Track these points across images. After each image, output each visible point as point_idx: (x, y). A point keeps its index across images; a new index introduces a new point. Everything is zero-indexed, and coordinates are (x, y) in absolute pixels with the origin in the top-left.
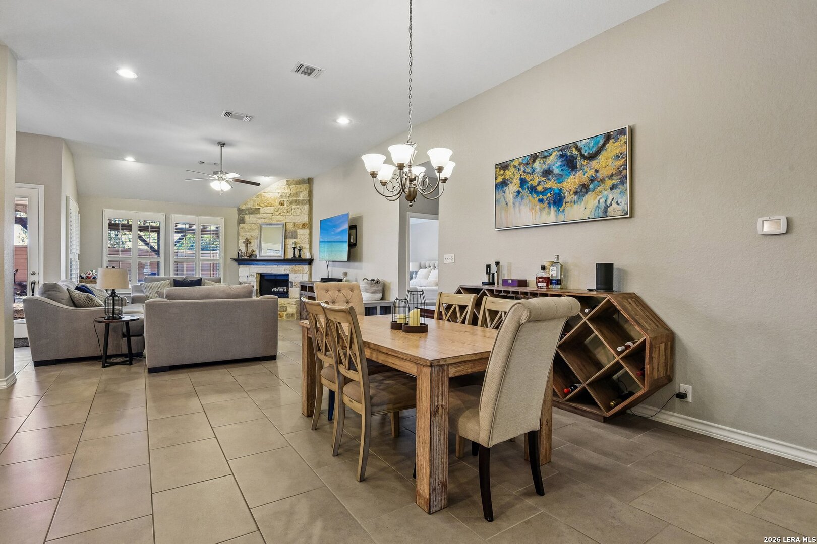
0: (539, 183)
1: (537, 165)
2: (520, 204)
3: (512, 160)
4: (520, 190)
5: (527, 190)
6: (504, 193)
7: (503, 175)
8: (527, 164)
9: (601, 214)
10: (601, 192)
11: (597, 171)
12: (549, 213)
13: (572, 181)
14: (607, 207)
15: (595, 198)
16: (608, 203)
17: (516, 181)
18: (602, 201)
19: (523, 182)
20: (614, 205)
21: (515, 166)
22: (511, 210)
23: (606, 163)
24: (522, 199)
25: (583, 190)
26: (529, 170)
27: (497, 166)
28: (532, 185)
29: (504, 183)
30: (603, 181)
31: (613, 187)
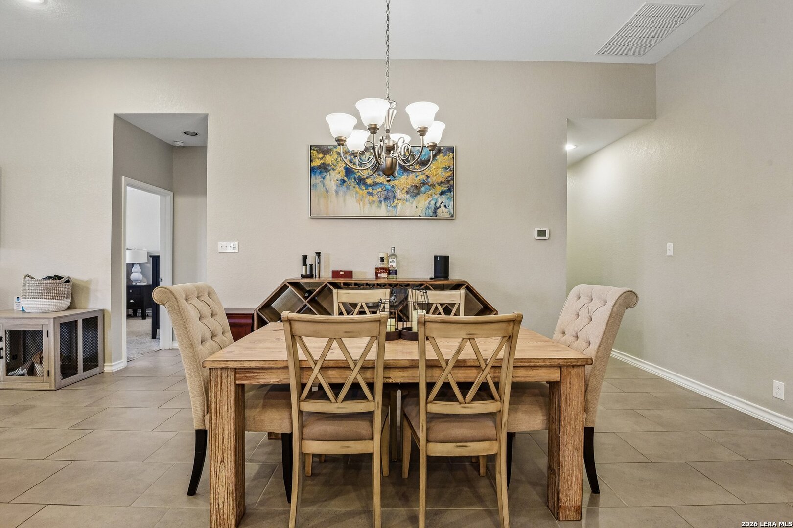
0: (368, 176)
2: (345, 194)
3: (336, 147)
4: (345, 179)
5: (353, 180)
6: (324, 179)
7: (321, 159)
9: (431, 214)
10: (431, 195)
11: (428, 177)
12: (380, 207)
13: (404, 181)
14: (436, 209)
15: (426, 200)
16: (438, 205)
17: (340, 168)
18: (433, 203)
19: (349, 172)
20: (443, 207)
21: (338, 153)
22: (333, 197)
23: (436, 171)
24: (348, 188)
25: (415, 190)
27: (313, 148)
28: (360, 177)
29: (324, 168)
30: (433, 186)
31: (442, 193)
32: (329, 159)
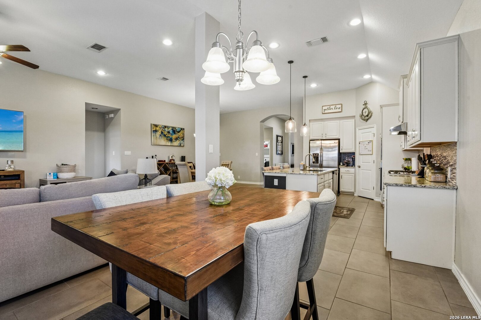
0: (167, 134)
1: (166, 129)
2: (161, 139)
3: (159, 125)
6: (156, 134)
7: (155, 128)
8: (163, 128)
10: (180, 140)
11: (179, 136)
12: (169, 143)
13: (174, 136)
14: (181, 144)
15: (179, 142)
17: (160, 131)
19: (162, 133)
21: (160, 127)
22: (158, 139)
23: (180, 134)
24: (162, 137)
25: (177, 139)
26: (164, 130)
27: (153, 125)
28: (164, 134)
29: (156, 131)
30: (180, 138)
31: (182, 140)
32: (157, 129)
